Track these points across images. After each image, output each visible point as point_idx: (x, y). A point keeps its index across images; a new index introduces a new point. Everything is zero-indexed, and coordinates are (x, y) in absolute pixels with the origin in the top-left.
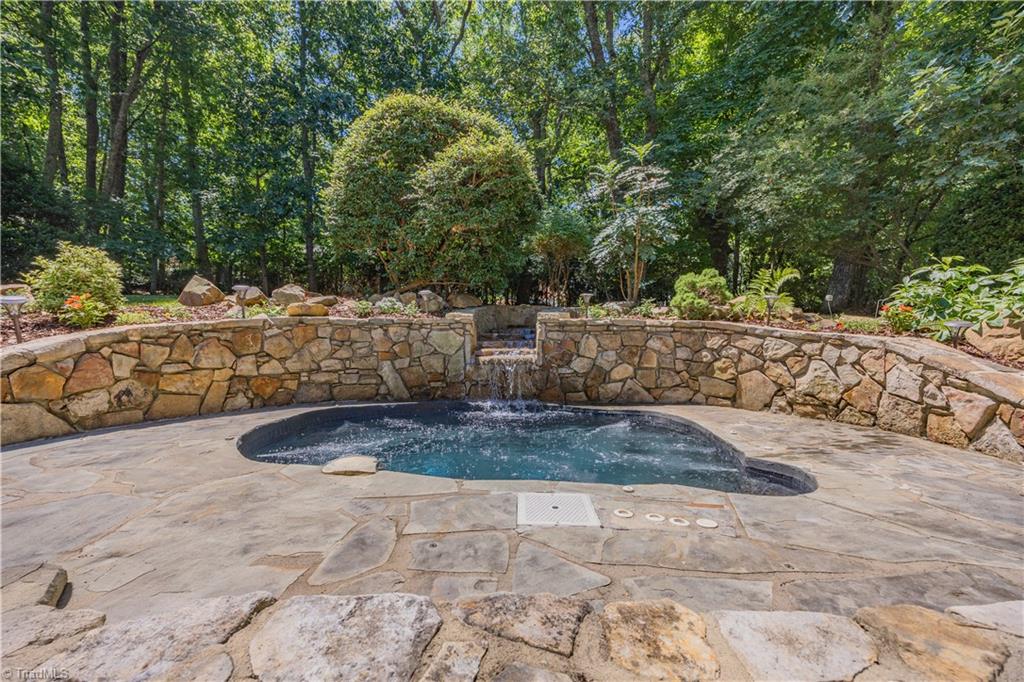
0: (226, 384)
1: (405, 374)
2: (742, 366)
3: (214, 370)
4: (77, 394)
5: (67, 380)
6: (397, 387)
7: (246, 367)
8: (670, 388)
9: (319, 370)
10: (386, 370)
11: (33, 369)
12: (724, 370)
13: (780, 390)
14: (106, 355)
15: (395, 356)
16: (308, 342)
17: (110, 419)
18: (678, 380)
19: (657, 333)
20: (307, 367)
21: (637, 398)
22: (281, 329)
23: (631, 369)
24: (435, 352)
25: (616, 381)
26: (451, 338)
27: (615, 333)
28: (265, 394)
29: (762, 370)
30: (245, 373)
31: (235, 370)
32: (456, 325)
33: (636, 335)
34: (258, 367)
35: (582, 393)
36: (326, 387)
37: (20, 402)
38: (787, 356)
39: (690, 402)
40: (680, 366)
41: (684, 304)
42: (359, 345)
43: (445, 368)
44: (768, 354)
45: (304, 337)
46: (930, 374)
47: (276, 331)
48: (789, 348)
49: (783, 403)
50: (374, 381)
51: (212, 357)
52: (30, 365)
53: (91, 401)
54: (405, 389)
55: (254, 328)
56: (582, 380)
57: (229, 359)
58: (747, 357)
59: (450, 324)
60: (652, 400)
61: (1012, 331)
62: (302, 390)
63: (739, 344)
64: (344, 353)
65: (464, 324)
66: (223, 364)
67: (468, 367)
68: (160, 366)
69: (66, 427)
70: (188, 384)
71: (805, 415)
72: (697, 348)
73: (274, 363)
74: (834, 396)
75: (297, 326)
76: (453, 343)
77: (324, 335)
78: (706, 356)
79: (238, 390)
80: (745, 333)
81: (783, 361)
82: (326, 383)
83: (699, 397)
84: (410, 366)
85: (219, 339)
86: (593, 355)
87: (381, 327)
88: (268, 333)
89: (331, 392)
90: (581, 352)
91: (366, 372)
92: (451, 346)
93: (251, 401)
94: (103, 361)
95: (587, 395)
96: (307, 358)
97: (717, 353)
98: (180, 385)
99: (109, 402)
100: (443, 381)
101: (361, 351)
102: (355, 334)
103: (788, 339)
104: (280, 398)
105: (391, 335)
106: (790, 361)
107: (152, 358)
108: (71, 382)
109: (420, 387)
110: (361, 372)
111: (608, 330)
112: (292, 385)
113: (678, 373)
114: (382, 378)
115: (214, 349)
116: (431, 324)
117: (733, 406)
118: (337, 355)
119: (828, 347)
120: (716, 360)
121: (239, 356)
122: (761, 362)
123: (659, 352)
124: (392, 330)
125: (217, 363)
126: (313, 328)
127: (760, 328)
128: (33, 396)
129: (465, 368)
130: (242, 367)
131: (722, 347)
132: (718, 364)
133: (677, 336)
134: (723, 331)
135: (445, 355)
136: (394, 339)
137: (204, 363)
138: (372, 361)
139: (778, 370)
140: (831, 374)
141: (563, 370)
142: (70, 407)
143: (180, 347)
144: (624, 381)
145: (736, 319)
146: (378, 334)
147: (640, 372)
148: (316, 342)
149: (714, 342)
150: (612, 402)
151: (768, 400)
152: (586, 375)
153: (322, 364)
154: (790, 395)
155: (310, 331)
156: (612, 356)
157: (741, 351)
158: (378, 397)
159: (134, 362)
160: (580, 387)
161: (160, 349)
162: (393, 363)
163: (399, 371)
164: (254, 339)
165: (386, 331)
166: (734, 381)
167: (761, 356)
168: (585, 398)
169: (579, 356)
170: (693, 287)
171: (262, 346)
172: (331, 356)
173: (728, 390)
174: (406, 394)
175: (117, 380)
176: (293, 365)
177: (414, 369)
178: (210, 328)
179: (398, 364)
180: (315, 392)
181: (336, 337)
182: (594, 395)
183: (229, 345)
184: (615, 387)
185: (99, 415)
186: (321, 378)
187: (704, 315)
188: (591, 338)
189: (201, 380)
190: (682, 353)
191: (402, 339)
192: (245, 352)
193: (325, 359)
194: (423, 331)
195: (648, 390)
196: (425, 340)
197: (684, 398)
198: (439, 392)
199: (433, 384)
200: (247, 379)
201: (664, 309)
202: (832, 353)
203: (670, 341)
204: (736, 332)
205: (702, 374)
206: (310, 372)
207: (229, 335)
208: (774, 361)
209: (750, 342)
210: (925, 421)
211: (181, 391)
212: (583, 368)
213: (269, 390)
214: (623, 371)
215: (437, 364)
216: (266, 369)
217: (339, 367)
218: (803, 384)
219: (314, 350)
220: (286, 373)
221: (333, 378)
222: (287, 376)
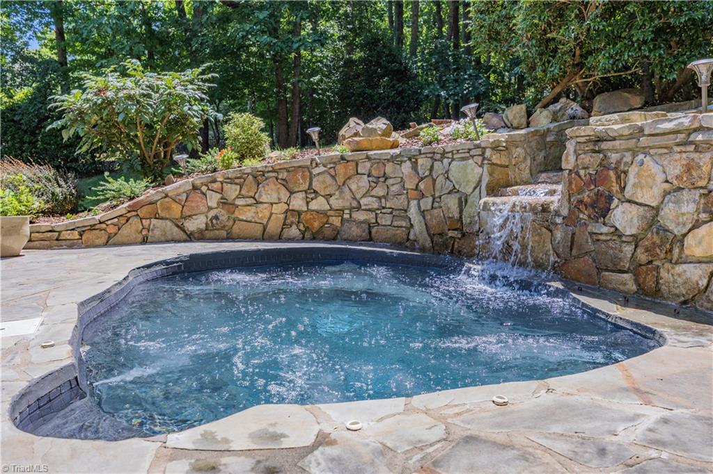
0: (283, 216)
1: (428, 217)
3: (272, 204)
4: (189, 216)
5: (183, 207)
6: (421, 233)
7: (298, 203)
9: (359, 208)
10: (413, 211)
11: (167, 200)
14: (204, 191)
15: (421, 195)
16: (349, 178)
17: (208, 235)
20: (348, 204)
22: (325, 166)
24: (454, 190)
25: (691, 261)
26: (469, 170)
28: (314, 228)
30: (297, 208)
31: (288, 205)
32: (475, 152)
34: (308, 203)
36: (365, 226)
37: (162, 219)
42: (392, 181)
43: (461, 213)
45: (345, 173)
47: (322, 169)
50: (404, 224)
51: (270, 193)
52: (165, 197)
53: (196, 221)
54: (427, 236)
55: (303, 167)
56: (628, 249)
57: (284, 195)
62: (345, 228)
64: (380, 191)
65: (483, 149)
66: (279, 199)
68: (234, 199)
69: (185, 237)
70: (254, 215)
73: (321, 200)
75: (340, 163)
76: (471, 178)
77: (363, 172)
79: (292, 223)
82: (365, 222)
84: (432, 207)
85: (277, 179)
87: (409, 159)
88: (315, 171)
89: (370, 233)
90: (629, 192)
91: (398, 213)
92: (469, 182)
93: (303, 233)
94: (201, 195)
95: (636, 281)
96: (348, 195)
98: (248, 214)
99: (207, 224)
100: (459, 230)
101: (394, 188)
102: (389, 168)
104: (327, 233)
105: (419, 168)
107: (229, 193)
108: (185, 208)
109: (440, 235)
110: (394, 213)
112: (336, 221)
114: (410, 221)
115: (272, 186)
116: (452, 152)
118: (373, 193)
121: (292, 193)
124: (420, 162)
125: (274, 199)
126: (354, 164)
128: (167, 216)
129: (478, 214)
130: (294, 202)
135: (462, 195)
136: (421, 173)
137: (264, 198)
138: (403, 200)
142: (185, 224)
143: (247, 185)
146: (407, 167)
148: (355, 178)
152: (636, 240)
153: (361, 202)
155: (351, 166)
156: (690, 205)
158: (408, 244)
159: (219, 196)
160: (625, 263)
161: (234, 187)
162: (419, 204)
163: (423, 213)
164: (303, 177)
165: (414, 163)
168: (631, 286)
169: (623, 200)
171: (311, 184)
172: (369, 194)
174: (428, 243)
175: (210, 208)
176: (336, 202)
177: (435, 211)
178: (271, 169)
179: (423, 204)
180: (355, 231)
181: (373, 172)
182: (649, 283)
183: (284, 183)
185: (201, 231)
186: (360, 216)
188: (650, 163)
189: (263, 211)
191: (427, 173)
192: (296, 190)
193: (364, 196)
194: (444, 161)
196: (446, 175)
198: (456, 245)
199: (451, 233)
200: (299, 213)
206: (351, 209)
207: (283, 175)
211: (249, 219)
212: (632, 224)
213: (316, 225)
215: (454, 207)
216: (314, 205)
217: (376, 206)
219: (354, 187)
220: (331, 209)
221: (371, 217)
222: (331, 213)
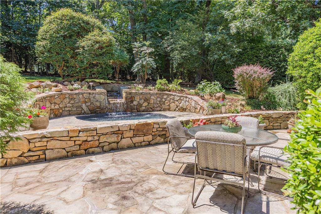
0: (50, 111)
1: (89, 107)
2: (171, 102)
3: (48, 108)
6: (87, 111)
7: (53, 107)
8: (156, 108)
9: (66, 107)
10: (84, 106)
12: (167, 103)
13: (177, 107)
15: (86, 102)
16: (64, 99)
18: (158, 106)
19: (153, 95)
20: (64, 106)
21: (149, 111)
23: (147, 103)
24: (97, 101)
25: (144, 107)
26: (101, 97)
27: (143, 95)
29: (174, 103)
31: (51, 108)
32: (102, 93)
33: (148, 95)
34: (55, 106)
35: (136, 110)
38: (178, 100)
39: (160, 111)
40: (158, 102)
41: (159, 87)
42: (76, 99)
43: (100, 105)
44: (175, 99)
46: (196, 103)
47: (57, 96)
48: (179, 98)
49: (178, 109)
50: (80, 109)
51: (47, 104)
54: (89, 111)
55: (53, 96)
56: (136, 107)
58: (171, 100)
59: (101, 93)
60: (152, 111)
61: (209, 95)
62: (63, 113)
63: (170, 97)
64: (72, 102)
65: (105, 93)
66: (49, 106)
67: (107, 104)
71: (181, 111)
72: (162, 98)
73: (57, 105)
74: (185, 107)
75: (61, 95)
76: (102, 98)
77: (67, 97)
78: (164, 100)
79: (52, 113)
80: (171, 95)
81: (178, 101)
82: (68, 110)
83: (162, 109)
84: (90, 105)
86: (138, 100)
87: (82, 94)
88: (56, 97)
89: (70, 113)
90: (136, 100)
91: (78, 107)
92: (102, 99)
93: (54, 116)
96: (64, 103)
97: (166, 99)
100: (100, 108)
101: (77, 101)
102: (75, 96)
103: (178, 96)
104: (59, 115)
105: (85, 96)
106: (179, 101)
109: (93, 110)
110: (77, 107)
111: (142, 94)
112: (61, 111)
113: (158, 104)
114: (82, 108)
115: (47, 102)
116: (96, 93)
117: (169, 111)
119: (185, 98)
120: (166, 101)
121: (51, 104)
122: (174, 101)
123: (153, 99)
124: (84, 95)
126: (64, 95)
127: (174, 94)
129: (106, 105)
131: (167, 98)
132: (166, 102)
133: (157, 95)
134: (167, 94)
135: (100, 101)
136: (86, 97)
137: (47, 106)
138: (80, 104)
139: (177, 103)
140: (185, 103)
141: (132, 104)
144: (146, 106)
145: (170, 91)
146: (81, 96)
147: (149, 104)
148: (66, 99)
149: (165, 97)
150: (143, 112)
151: (175, 109)
152: (137, 105)
154: (179, 107)
156: (143, 101)
157: (170, 99)
158: (82, 114)
160: (135, 109)
162: (86, 104)
163: (87, 106)
164: (53, 99)
165: (83, 95)
166: (169, 105)
167: (174, 100)
168: (137, 111)
169: (135, 101)
170: (161, 83)
171: (55, 101)
172: (69, 103)
173: (168, 107)
174: (90, 112)
176: (61, 106)
177: (92, 106)
179: (87, 104)
180: (66, 113)
181: (70, 97)
182: (139, 110)
183: (49, 101)
184: (144, 108)
186: (67, 109)
187: (163, 90)
188: (138, 97)
189: (47, 110)
190: (159, 99)
191: (88, 97)
193: (68, 104)
194: (94, 95)
195: (151, 108)
196: (94, 98)
197: (159, 110)
198: (99, 112)
199: (97, 110)
200: (53, 110)
201: (154, 88)
202: (185, 99)
203: (156, 97)
204: (169, 95)
205: (163, 104)
207: (49, 98)
208: (176, 101)
209: (172, 97)
210: (195, 110)
212: (136, 103)
213: (57, 113)
214: (145, 104)
215: (98, 104)
217: (71, 106)
218: (181, 105)
219: (65, 101)
220: (60, 108)
221: (70, 109)
222: (60, 109)
